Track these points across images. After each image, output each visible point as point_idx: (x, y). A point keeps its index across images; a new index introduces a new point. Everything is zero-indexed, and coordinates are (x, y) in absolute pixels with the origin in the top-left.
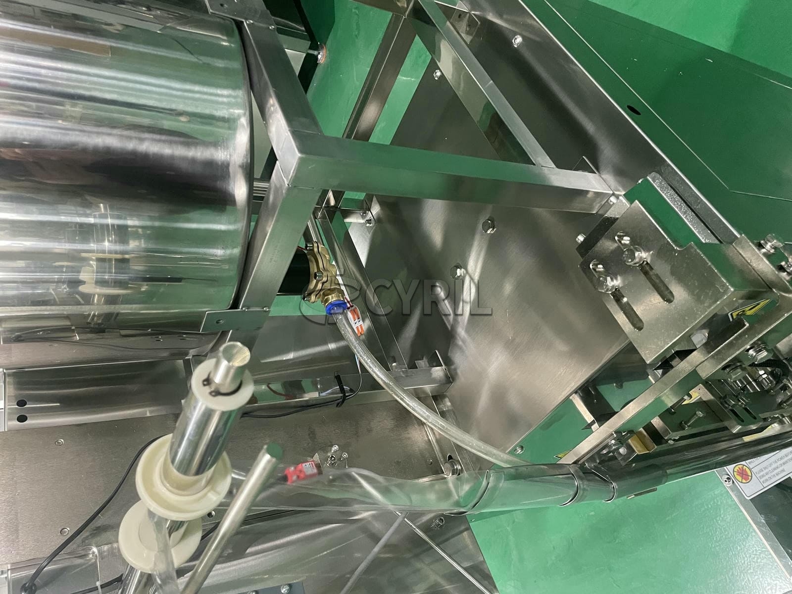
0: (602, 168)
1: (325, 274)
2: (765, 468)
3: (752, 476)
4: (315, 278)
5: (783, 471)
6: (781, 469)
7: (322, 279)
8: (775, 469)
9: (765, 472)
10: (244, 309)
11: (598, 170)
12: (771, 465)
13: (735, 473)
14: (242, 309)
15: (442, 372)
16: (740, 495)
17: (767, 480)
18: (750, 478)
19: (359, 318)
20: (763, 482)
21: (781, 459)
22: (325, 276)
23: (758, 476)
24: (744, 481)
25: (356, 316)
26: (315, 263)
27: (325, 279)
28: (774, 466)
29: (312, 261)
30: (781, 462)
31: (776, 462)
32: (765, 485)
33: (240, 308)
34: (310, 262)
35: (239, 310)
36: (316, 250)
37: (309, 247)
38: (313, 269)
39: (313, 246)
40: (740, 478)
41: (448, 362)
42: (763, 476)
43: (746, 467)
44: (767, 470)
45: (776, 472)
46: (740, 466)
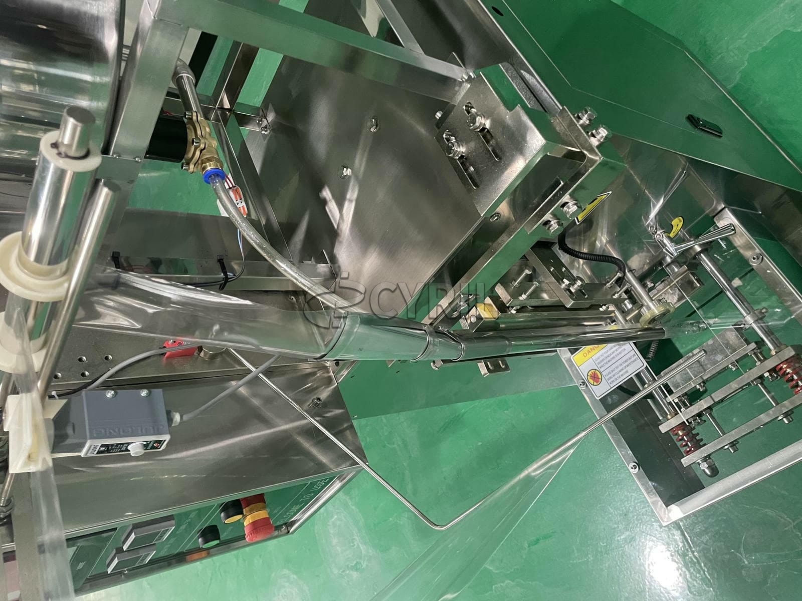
0: (467, 61)
1: (203, 141)
2: (612, 371)
3: (602, 379)
4: (193, 144)
5: (627, 372)
6: (625, 370)
7: (199, 146)
8: (620, 371)
9: (612, 374)
10: (115, 156)
11: (464, 65)
12: (617, 368)
13: (589, 377)
14: (113, 155)
15: (328, 269)
16: (592, 397)
17: (613, 381)
18: (600, 380)
19: (241, 199)
20: (611, 383)
21: (626, 361)
22: (203, 143)
23: (607, 378)
24: (595, 384)
25: (238, 197)
26: (193, 132)
27: (202, 146)
28: (620, 368)
29: (190, 129)
30: (627, 363)
31: (621, 365)
32: (612, 386)
33: (111, 154)
34: (188, 130)
35: (110, 156)
36: (194, 118)
37: (188, 115)
38: (191, 136)
39: (192, 115)
40: (592, 381)
41: (333, 259)
42: (611, 378)
43: (598, 372)
44: (614, 372)
45: (621, 373)
46: (593, 371)
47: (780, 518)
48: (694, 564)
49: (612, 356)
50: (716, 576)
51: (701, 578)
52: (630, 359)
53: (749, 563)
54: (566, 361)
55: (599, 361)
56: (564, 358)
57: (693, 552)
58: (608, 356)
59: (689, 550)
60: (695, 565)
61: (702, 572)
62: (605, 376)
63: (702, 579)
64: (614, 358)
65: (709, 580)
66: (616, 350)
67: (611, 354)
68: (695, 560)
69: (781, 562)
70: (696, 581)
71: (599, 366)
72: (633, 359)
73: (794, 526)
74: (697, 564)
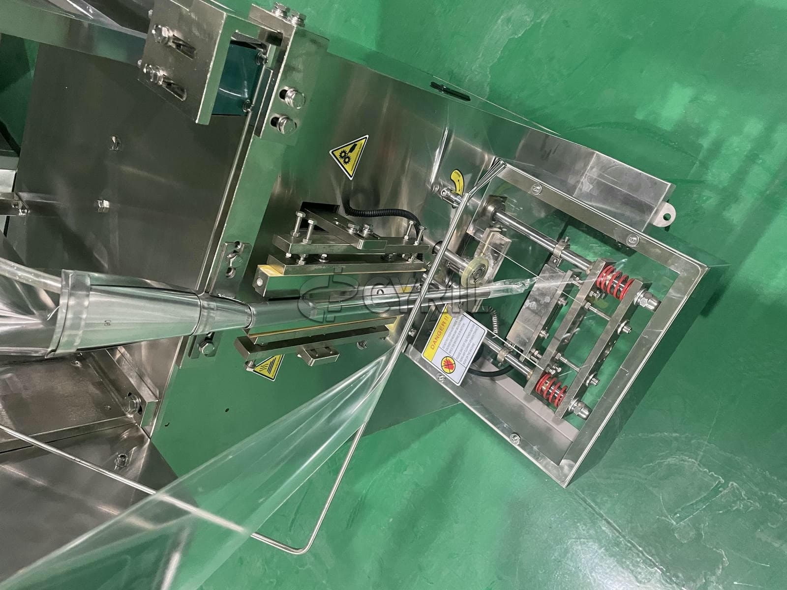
2: (461, 350)
5: (474, 345)
6: (471, 344)
8: (468, 347)
9: (462, 354)
12: (464, 345)
13: (443, 367)
16: (453, 386)
17: (466, 360)
20: (464, 364)
23: (459, 360)
24: (451, 371)
28: (466, 344)
30: (470, 337)
31: (466, 340)
32: (466, 365)
40: (447, 370)
42: (462, 358)
43: (449, 358)
44: (463, 351)
45: (469, 349)
46: (444, 359)
47: (682, 462)
48: (630, 549)
49: (456, 336)
50: (653, 551)
51: (642, 561)
52: (471, 331)
53: (677, 523)
54: (419, 362)
55: (446, 347)
56: (416, 361)
57: (624, 537)
58: (453, 338)
59: (621, 537)
60: (632, 550)
61: (641, 554)
62: (457, 358)
63: (644, 562)
64: (458, 337)
65: (651, 560)
66: (457, 329)
67: (454, 335)
68: (629, 545)
69: (704, 507)
70: (639, 566)
71: (448, 352)
72: (474, 330)
73: (698, 464)
74: (633, 548)
